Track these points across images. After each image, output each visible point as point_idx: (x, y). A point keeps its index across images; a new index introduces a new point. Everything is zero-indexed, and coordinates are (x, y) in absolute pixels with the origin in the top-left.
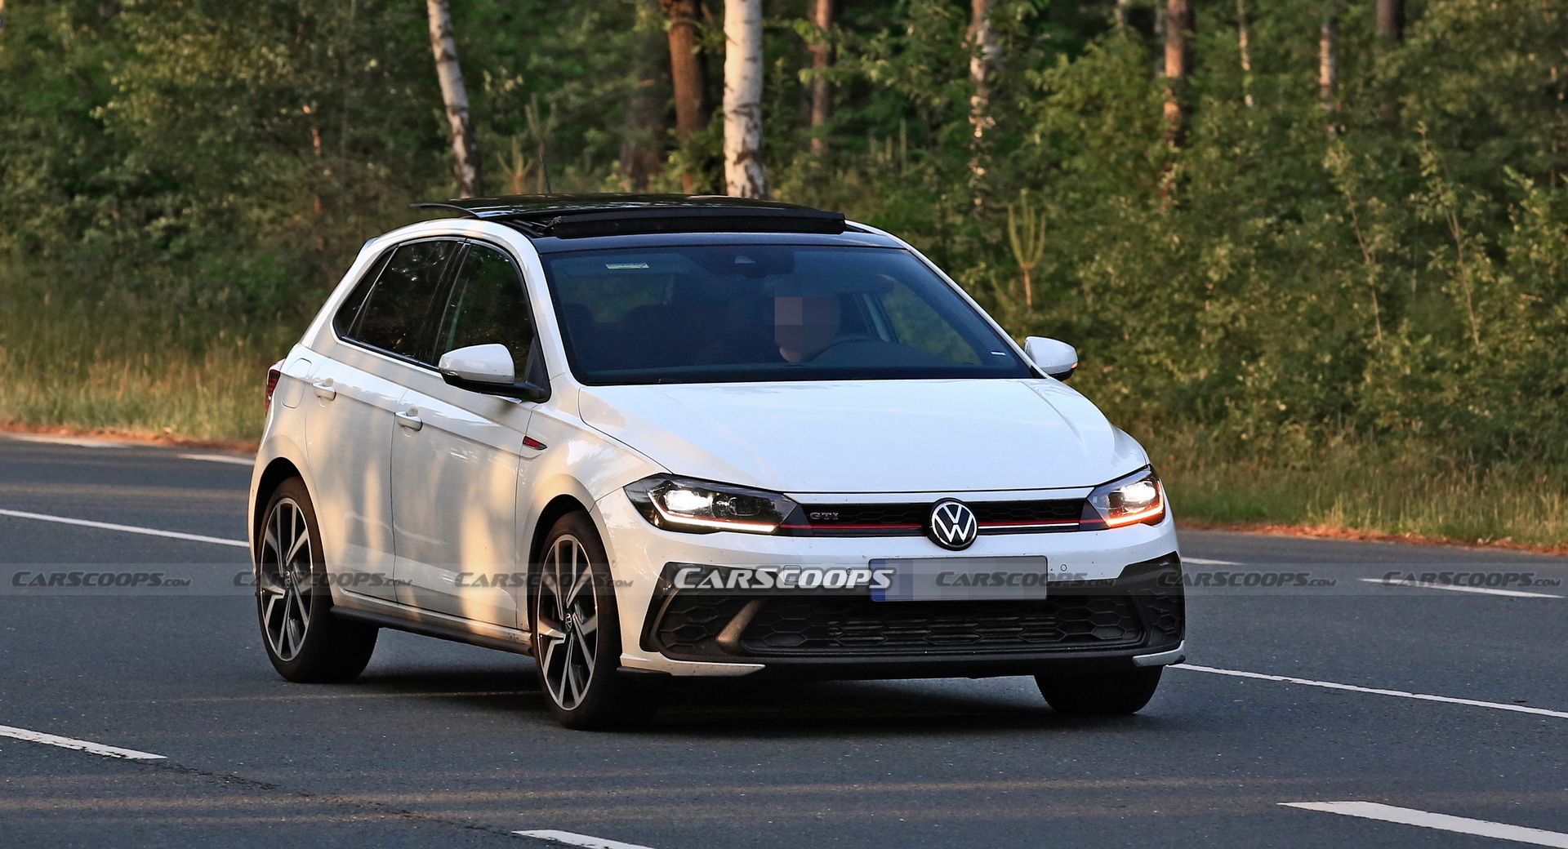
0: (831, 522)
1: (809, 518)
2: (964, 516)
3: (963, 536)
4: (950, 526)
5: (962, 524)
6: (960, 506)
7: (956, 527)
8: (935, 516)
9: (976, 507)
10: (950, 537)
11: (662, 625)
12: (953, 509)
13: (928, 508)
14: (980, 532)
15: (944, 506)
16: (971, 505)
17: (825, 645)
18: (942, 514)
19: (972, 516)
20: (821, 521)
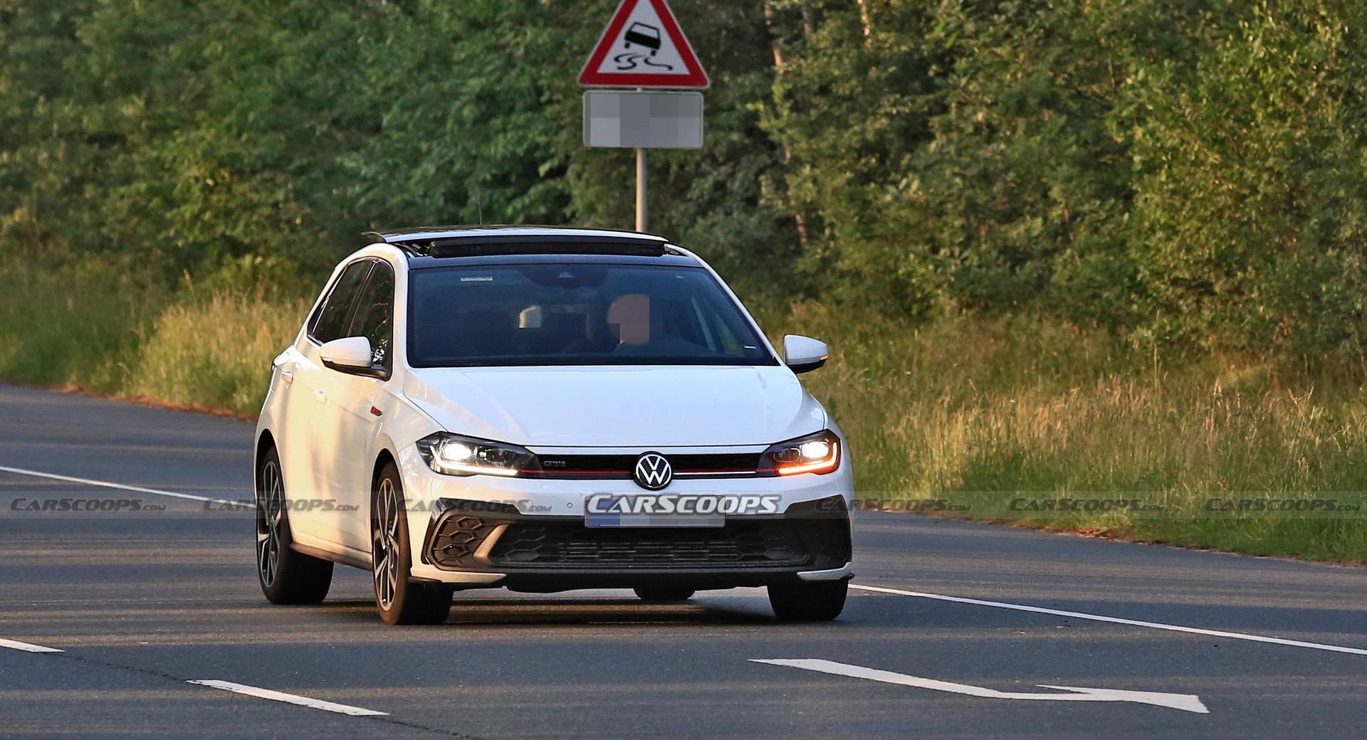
0: (560, 468)
1: (542, 465)
2: (662, 465)
3: (660, 480)
4: (649, 471)
5: (659, 471)
6: (659, 457)
7: (654, 473)
8: (639, 465)
9: (674, 459)
10: (650, 480)
11: (435, 545)
12: (653, 460)
13: (635, 459)
14: (674, 477)
15: (646, 457)
16: (669, 457)
17: (555, 560)
18: (645, 464)
19: (668, 465)
20: (552, 468)
